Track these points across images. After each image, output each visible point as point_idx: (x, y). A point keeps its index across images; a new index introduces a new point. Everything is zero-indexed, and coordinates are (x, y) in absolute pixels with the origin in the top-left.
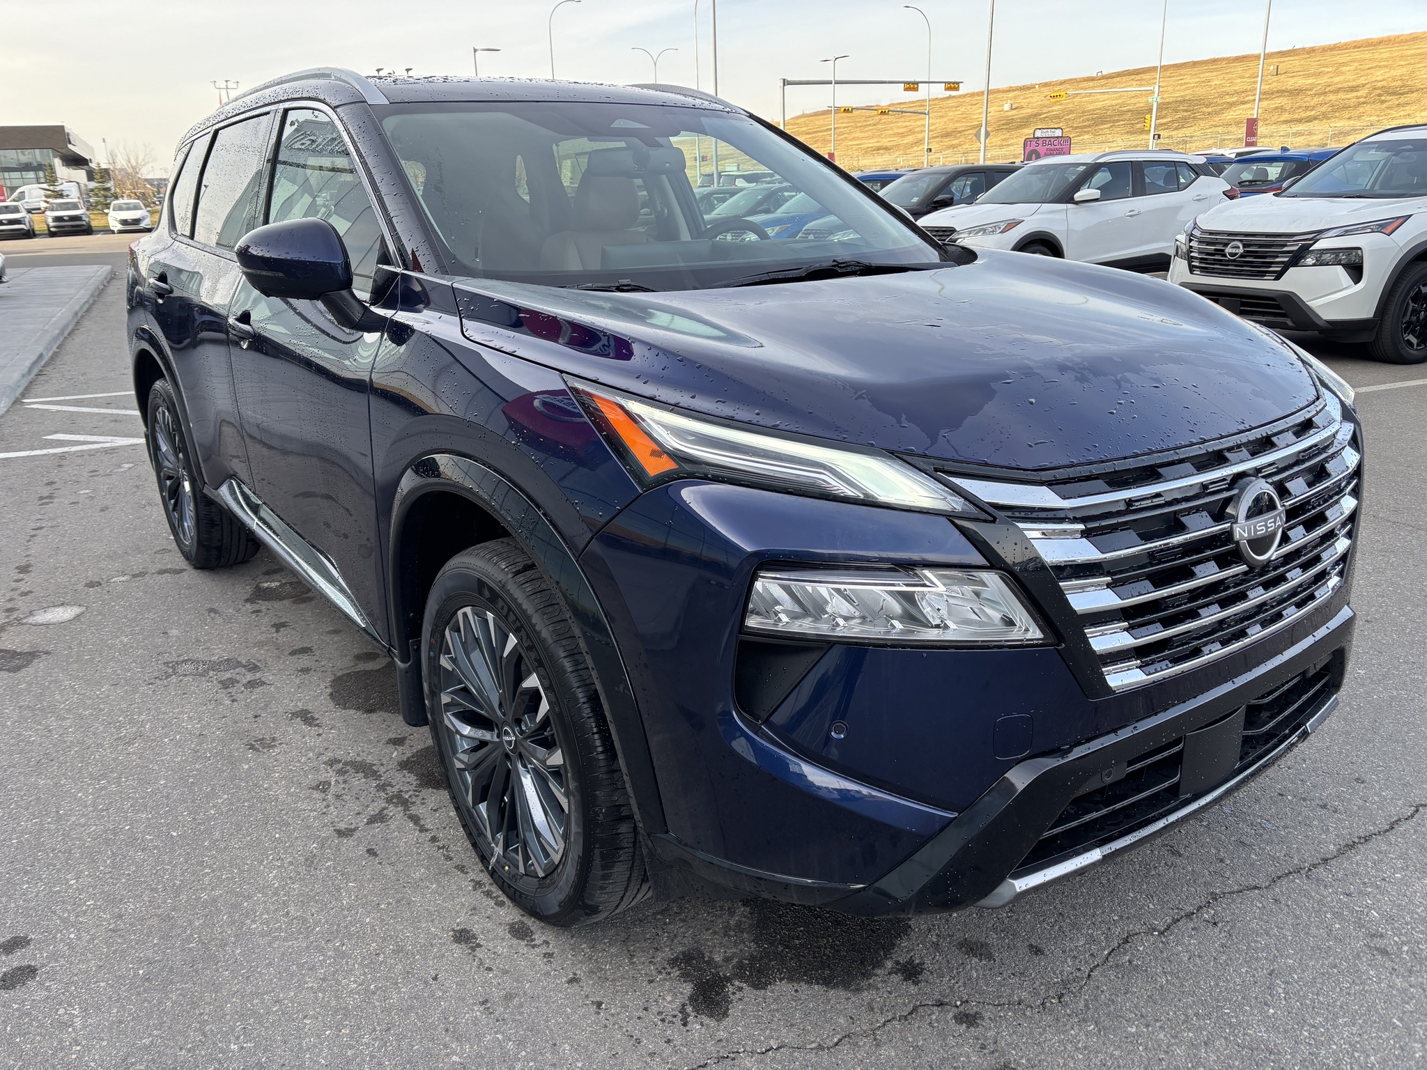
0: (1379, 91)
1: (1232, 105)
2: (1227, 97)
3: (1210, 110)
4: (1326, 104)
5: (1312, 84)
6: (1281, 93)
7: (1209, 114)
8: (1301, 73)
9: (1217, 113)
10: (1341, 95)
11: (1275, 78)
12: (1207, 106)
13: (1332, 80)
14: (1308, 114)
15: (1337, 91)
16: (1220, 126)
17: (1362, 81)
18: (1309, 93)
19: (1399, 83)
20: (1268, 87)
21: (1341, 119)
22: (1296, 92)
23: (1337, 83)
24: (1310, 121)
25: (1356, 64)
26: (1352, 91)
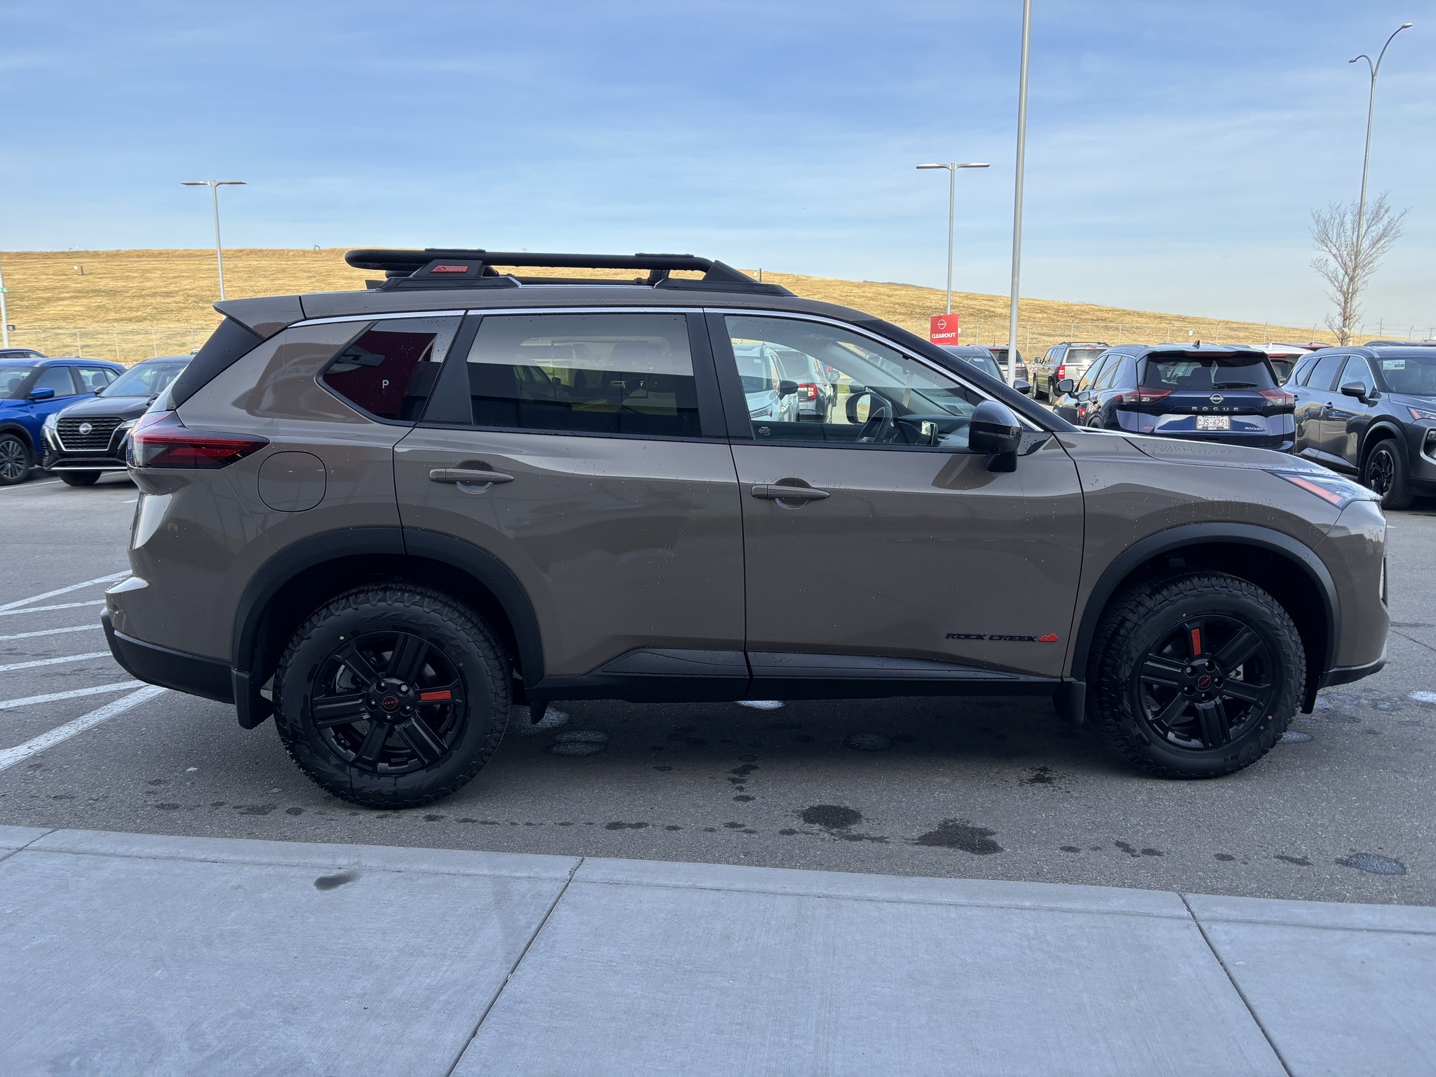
0: (194, 299)
1: (49, 300)
2: (39, 292)
3: (25, 303)
4: (148, 306)
5: (124, 286)
6: (97, 292)
7: (27, 307)
8: (107, 275)
9: (37, 307)
10: (159, 299)
11: (82, 278)
12: (22, 299)
13: (144, 284)
14: (135, 314)
15: (154, 295)
16: (45, 320)
17: (172, 288)
18: (126, 294)
19: (208, 293)
20: (79, 285)
21: (170, 321)
22: (112, 293)
23: (151, 288)
24: (139, 321)
25: (160, 272)
26: (168, 296)
